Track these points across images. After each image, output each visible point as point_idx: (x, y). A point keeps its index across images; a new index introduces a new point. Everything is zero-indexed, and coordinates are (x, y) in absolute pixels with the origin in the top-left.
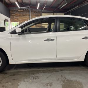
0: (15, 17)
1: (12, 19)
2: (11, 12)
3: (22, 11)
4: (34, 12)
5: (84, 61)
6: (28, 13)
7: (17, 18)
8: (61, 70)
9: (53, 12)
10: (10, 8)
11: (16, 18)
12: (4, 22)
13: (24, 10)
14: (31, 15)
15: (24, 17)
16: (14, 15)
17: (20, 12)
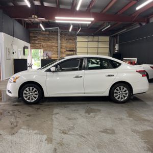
0: (37, 42)
1: (32, 45)
2: (31, 35)
3: (48, 33)
4: (65, 35)
5: (108, 95)
6: (55, 37)
7: (40, 44)
8: (88, 103)
9: (93, 34)
10: (30, 29)
11: (38, 44)
12: (23, 50)
13: (51, 33)
14: (60, 39)
15: (50, 41)
16: (36, 39)
17: (45, 34)
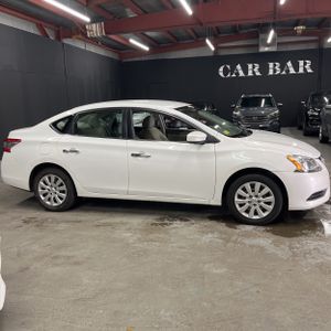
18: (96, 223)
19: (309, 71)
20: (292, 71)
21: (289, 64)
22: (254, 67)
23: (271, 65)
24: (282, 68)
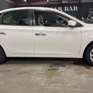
18: (18, 71)
19: (77, 10)
20: (72, 10)
21: (71, 7)
22: (60, 8)
23: (65, 8)
24: (69, 9)
